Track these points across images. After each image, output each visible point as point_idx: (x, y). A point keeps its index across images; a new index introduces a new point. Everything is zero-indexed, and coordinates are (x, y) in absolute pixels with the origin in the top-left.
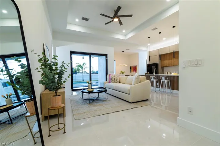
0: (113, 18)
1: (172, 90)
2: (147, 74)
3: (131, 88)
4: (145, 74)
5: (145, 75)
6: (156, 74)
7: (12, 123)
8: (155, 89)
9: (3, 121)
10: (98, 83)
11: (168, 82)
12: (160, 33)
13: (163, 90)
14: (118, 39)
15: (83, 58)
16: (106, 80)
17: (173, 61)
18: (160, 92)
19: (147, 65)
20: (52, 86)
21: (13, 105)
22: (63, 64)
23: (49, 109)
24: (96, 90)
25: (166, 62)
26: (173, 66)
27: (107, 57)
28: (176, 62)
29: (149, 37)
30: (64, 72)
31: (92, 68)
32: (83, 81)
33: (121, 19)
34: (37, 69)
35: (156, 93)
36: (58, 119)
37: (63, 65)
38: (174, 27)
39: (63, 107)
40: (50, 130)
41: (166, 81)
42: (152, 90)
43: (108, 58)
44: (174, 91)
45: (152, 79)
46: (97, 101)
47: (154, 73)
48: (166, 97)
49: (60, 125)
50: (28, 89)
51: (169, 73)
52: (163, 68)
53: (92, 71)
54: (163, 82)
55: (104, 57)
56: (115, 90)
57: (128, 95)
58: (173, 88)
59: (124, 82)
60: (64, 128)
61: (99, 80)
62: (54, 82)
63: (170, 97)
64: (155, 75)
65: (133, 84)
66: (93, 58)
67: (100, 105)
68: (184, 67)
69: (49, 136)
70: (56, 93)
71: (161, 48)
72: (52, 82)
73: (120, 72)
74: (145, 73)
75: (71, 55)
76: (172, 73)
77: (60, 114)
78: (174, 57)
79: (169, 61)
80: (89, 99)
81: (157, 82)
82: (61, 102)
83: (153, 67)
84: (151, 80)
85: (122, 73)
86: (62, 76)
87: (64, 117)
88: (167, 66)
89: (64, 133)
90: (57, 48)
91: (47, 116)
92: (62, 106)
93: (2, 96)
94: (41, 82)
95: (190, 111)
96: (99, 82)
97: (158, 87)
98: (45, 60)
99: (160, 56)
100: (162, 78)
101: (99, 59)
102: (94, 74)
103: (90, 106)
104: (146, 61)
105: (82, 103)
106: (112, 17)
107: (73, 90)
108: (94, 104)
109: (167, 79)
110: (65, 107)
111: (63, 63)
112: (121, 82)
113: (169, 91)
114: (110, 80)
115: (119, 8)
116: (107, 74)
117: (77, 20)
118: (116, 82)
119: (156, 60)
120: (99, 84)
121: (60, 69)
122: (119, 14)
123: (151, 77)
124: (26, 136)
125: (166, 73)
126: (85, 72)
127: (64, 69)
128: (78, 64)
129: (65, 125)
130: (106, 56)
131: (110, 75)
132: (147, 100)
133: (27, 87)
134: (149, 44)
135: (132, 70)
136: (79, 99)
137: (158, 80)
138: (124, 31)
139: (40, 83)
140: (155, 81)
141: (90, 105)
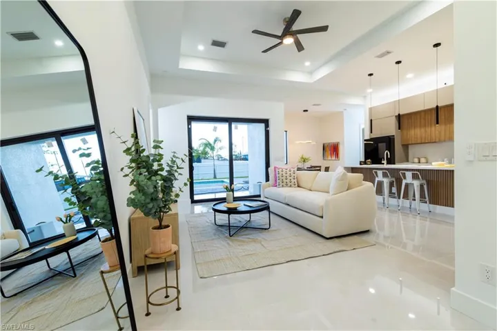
0: (281, 37)
1: (431, 206)
2: (365, 163)
3: (327, 202)
4: (361, 164)
5: (359, 166)
6: (388, 163)
7: (75, 276)
8: (386, 201)
9: (59, 269)
10: (247, 182)
11: (422, 186)
12: (398, 62)
13: (407, 203)
14: (293, 82)
15: (215, 129)
16: (267, 180)
17: (435, 130)
18: (401, 209)
19: (365, 140)
20: (151, 209)
21: (77, 238)
22: (174, 159)
23: (146, 256)
24: (245, 205)
25: (416, 133)
26: (435, 142)
27: (267, 126)
28: (443, 133)
29: (371, 75)
30: (176, 174)
31: (233, 146)
32: (215, 177)
33: (301, 37)
34: (122, 169)
35: (390, 211)
36: (164, 273)
37: (175, 161)
38: (437, 45)
39: (175, 253)
40: (148, 302)
41: (416, 183)
42: (379, 203)
43: (271, 129)
44: (440, 209)
45: (380, 177)
46: (247, 232)
47: (385, 162)
48: (416, 223)
49: (168, 289)
50: (105, 216)
51: (423, 160)
52: (406, 147)
53: (233, 153)
54: (407, 185)
55: (263, 125)
56: (288, 205)
57: (320, 219)
58: (435, 200)
59: (309, 186)
60: (177, 298)
61: (251, 177)
62: (156, 199)
63: (428, 223)
64: (386, 166)
65: (331, 193)
66: (236, 128)
67: (254, 241)
68: (471, 162)
69: (148, 314)
70: (161, 220)
71: (401, 98)
72: (152, 199)
73: (298, 158)
74: (361, 162)
75: (189, 124)
76: (433, 164)
77: (168, 262)
78: (437, 123)
79: (423, 130)
80: (229, 226)
81: (391, 185)
82: (170, 241)
83: (382, 146)
84: (377, 179)
85: (304, 161)
86: (172, 184)
87: (177, 269)
88: (419, 141)
89: (178, 309)
90: (160, 110)
91: (143, 267)
92: (173, 251)
93: (57, 218)
94: (131, 202)
95: (488, 275)
96: (250, 179)
97: (395, 198)
98: (137, 151)
99: (399, 118)
100: (404, 175)
101: (248, 129)
102: (239, 161)
103: (231, 243)
104: (363, 130)
105: (215, 234)
106: (280, 35)
107: (193, 202)
108: (240, 238)
109: (419, 178)
110: (178, 251)
111: (174, 156)
112: (301, 185)
113: (426, 207)
114: (276, 181)
115: (296, 14)
116: (268, 165)
117: (201, 48)
118: (291, 186)
119: (389, 129)
120: (250, 185)
121: (168, 169)
122: (295, 27)
123: (376, 173)
124: (102, 309)
125: (416, 160)
126: (220, 158)
127: (176, 168)
128: (205, 141)
129: (179, 292)
130: (266, 122)
131: (275, 168)
132: (367, 232)
133: (104, 211)
134: (370, 90)
135: (328, 152)
136: (207, 224)
137: (394, 179)
138: (307, 64)
139: (128, 205)
140: (386, 181)
141: (232, 241)
